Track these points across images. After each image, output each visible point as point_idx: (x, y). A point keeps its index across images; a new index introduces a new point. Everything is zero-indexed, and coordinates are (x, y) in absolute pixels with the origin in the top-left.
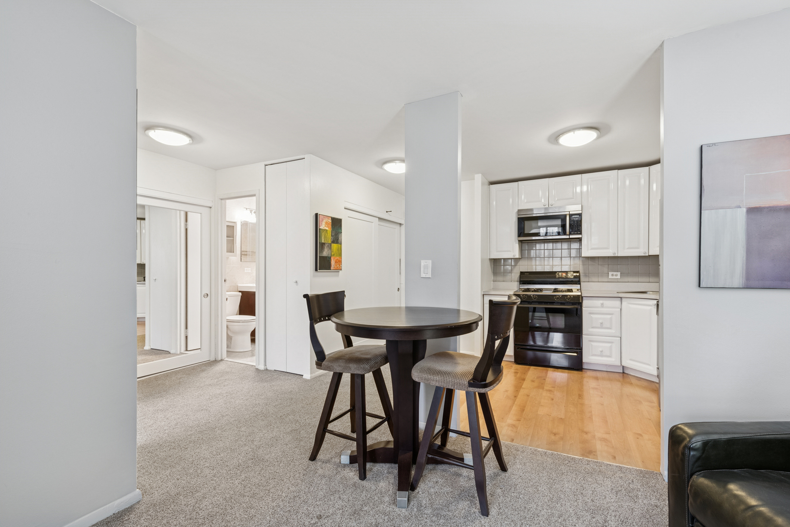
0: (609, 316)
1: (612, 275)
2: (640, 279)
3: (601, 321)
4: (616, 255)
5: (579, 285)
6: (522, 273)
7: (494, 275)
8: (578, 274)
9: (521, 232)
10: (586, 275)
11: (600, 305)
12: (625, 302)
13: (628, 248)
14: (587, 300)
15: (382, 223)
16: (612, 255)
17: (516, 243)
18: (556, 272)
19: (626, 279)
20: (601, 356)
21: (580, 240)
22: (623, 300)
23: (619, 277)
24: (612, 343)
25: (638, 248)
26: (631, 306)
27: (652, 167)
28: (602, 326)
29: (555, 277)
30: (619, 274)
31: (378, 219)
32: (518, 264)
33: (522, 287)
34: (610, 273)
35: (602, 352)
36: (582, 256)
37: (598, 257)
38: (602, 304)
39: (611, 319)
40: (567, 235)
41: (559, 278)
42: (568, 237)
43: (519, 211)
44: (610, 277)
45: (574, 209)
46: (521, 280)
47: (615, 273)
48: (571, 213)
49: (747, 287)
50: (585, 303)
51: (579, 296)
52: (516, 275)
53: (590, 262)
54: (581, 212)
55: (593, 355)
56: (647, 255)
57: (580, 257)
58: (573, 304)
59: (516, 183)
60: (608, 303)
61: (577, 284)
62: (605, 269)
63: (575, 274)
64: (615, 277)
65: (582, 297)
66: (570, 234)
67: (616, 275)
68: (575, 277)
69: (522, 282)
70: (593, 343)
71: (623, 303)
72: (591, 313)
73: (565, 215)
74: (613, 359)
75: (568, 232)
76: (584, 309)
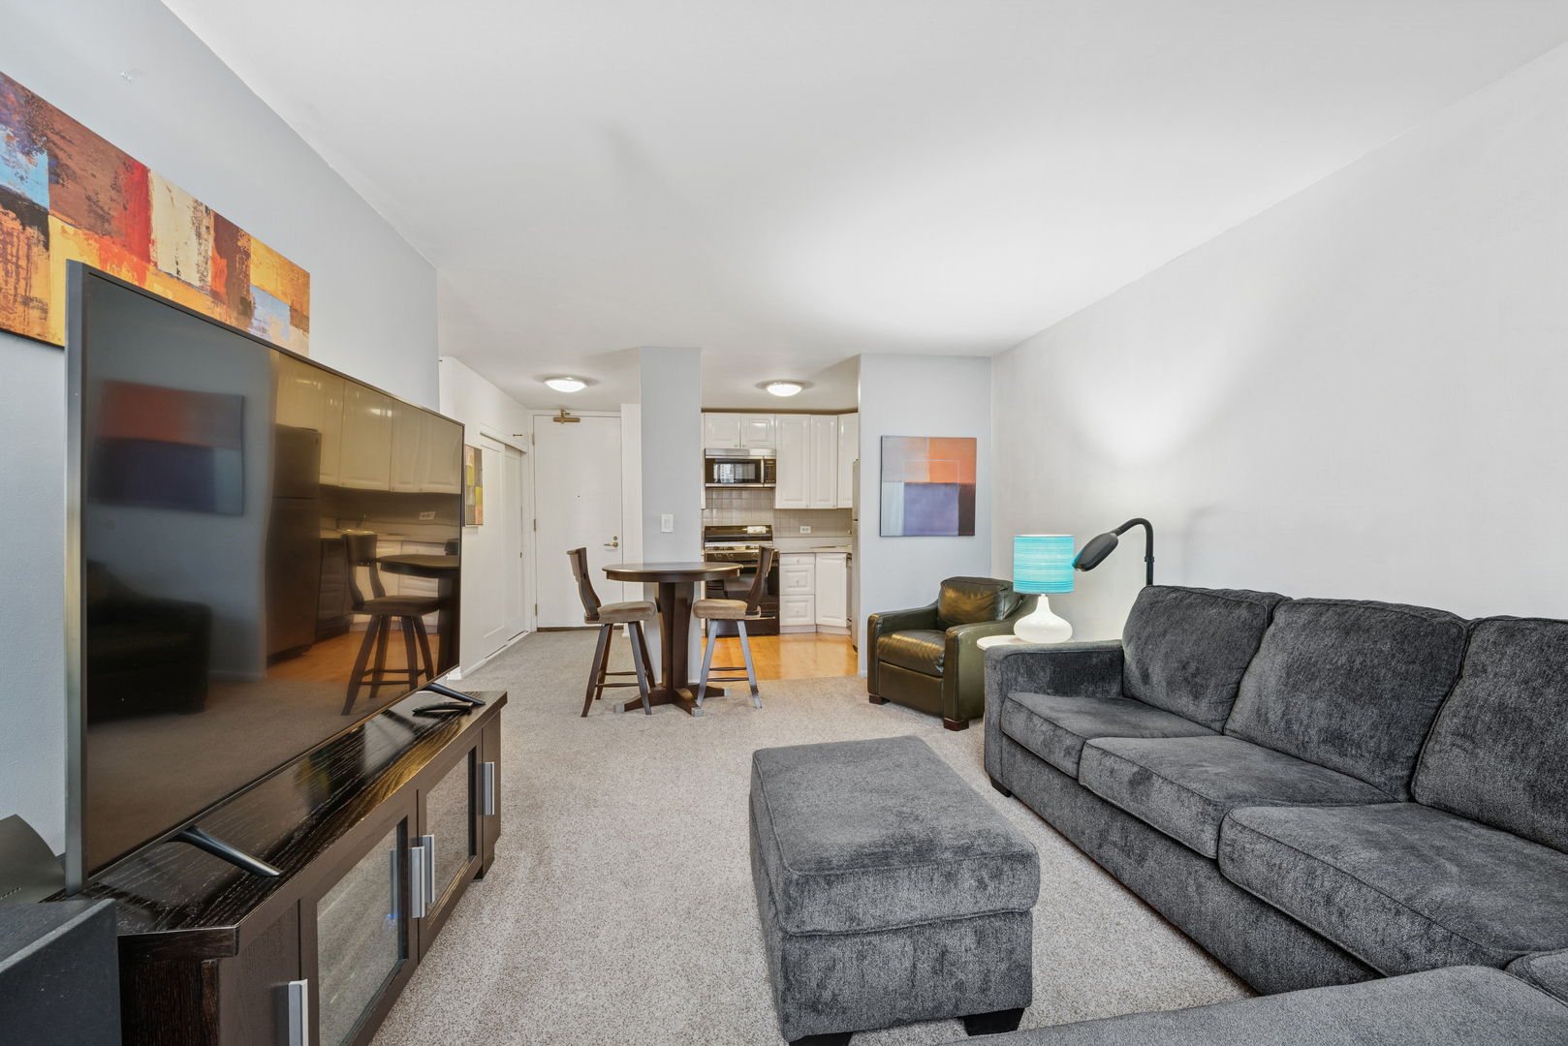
0: (804, 573)
1: (803, 530)
2: (829, 534)
3: (797, 580)
4: (809, 508)
5: (773, 542)
6: (706, 529)
8: (770, 529)
10: (778, 531)
11: (796, 562)
12: (818, 558)
13: (820, 500)
14: (783, 557)
15: (507, 453)
16: (804, 507)
17: (703, 490)
18: (746, 527)
19: (816, 534)
20: (798, 617)
21: (773, 489)
22: (817, 555)
23: (809, 532)
24: (807, 602)
25: (828, 501)
26: (824, 561)
27: (841, 416)
28: (798, 585)
29: (745, 532)
30: (809, 528)
31: (504, 446)
33: (708, 546)
34: (801, 527)
35: (798, 612)
36: (775, 508)
37: (790, 510)
38: (798, 561)
39: (806, 576)
40: (763, 483)
42: (761, 486)
43: (706, 451)
44: (801, 532)
46: (706, 536)
47: (806, 527)
48: (766, 458)
49: (904, 536)
50: (782, 561)
51: (774, 554)
53: (783, 516)
54: (775, 457)
55: (790, 617)
56: (836, 508)
57: (772, 509)
60: (804, 559)
61: (770, 540)
62: (796, 523)
64: (806, 532)
65: (779, 554)
66: (765, 482)
68: (767, 532)
69: (707, 539)
70: (789, 604)
71: (816, 559)
72: (787, 572)
73: (760, 460)
74: (808, 619)
75: (762, 481)
76: (781, 567)
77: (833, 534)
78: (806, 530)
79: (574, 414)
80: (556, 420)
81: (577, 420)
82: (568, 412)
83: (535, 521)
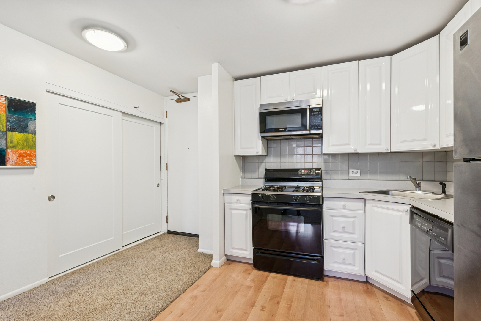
0: (352, 220)
1: (353, 173)
2: (381, 177)
3: (343, 225)
4: (358, 152)
5: (321, 183)
6: (267, 170)
7: (242, 172)
8: (319, 172)
9: (263, 128)
10: (327, 173)
11: (342, 207)
12: (369, 205)
13: (369, 145)
14: (327, 200)
15: (125, 118)
16: (353, 152)
17: (259, 140)
18: (298, 169)
19: (366, 177)
20: (344, 263)
21: (320, 136)
22: (367, 201)
23: (359, 174)
24: (355, 249)
25: (380, 144)
26: (376, 209)
28: (344, 230)
29: (298, 174)
30: (359, 171)
31: (121, 113)
32: (265, 161)
33: (267, 185)
34: (351, 171)
35: (344, 259)
36: (324, 153)
37: (339, 154)
38: (344, 206)
39: (354, 222)
40: (308, 130)
41: (302, 175)
42: (308, 132)
43: (261, 105)
44: (351, 174)
45: (315, 103)
46: (266, 177)
47: (355, 171)
48: (311, 107)
50: (327, 204)
51: (319, 196)
52: (262, 173)
53: (331, 160)
54: (321, 106)
55: (334, 263)
56: (389, 151)
57: (321, 154)
58: (313, 205)
59: (258, 79)
60: (350, 204)
61: (318, 181)
62: (345, 166)
63: (317, 171)
64: (355, 175)
65: (323, 198)
66: (311, 129)
67: (356, 173)
68: (317, 174)
69: (267, 179)
70: (336, 250)
71: (366, 205)
72: (332, 216)
73: (306, 110)
74: (357, 268)
75: (308, 128)
76: (325, 211)
77: (386, 177)
78: (355, 173)
79: (186, 96)
80: (177, 101)
81: (188, 100)
82: (183, 95)
83: (167, 164)
